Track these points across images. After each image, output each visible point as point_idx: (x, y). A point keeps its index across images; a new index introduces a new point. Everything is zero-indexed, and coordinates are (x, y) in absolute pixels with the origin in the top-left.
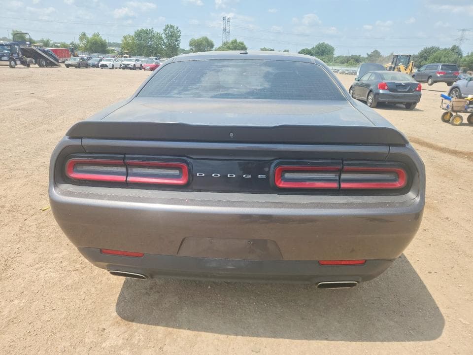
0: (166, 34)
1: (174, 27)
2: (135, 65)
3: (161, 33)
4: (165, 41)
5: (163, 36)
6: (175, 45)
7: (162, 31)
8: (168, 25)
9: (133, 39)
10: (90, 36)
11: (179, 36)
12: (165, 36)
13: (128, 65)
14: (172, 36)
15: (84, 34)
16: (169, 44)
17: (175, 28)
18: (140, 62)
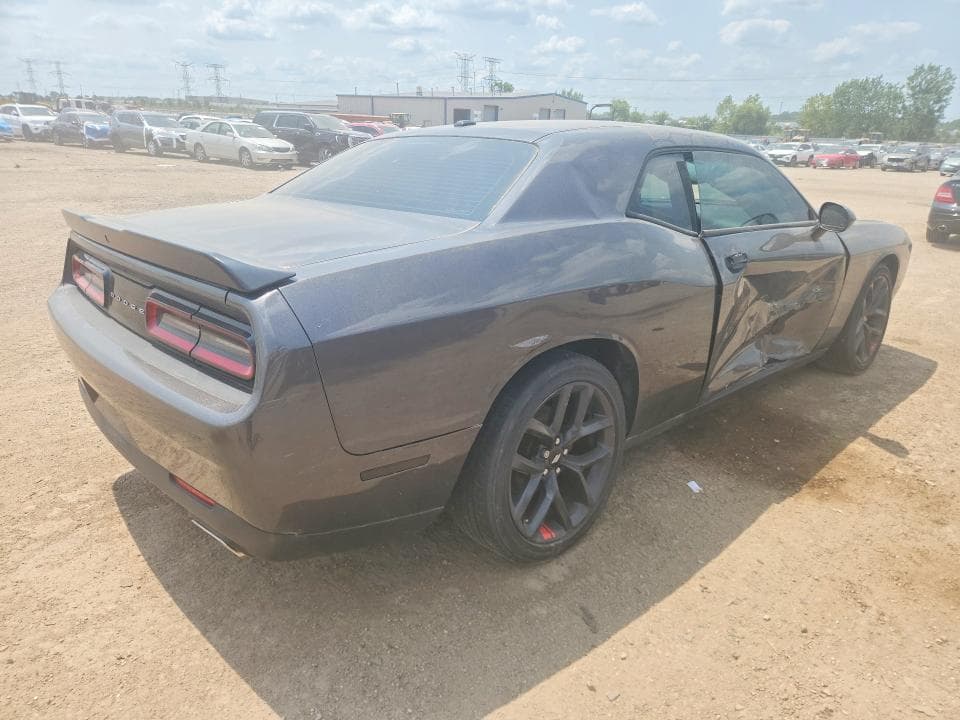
0: (912, 88)
1: (938, 69)
2: (795, 157)
3: (900, 86)
4: (907, 104)
5: (906, 91)
6: (931, 112)
7: (906, 81)
8: (922, 67)
9: (828, 104)
10: (738, 102)
11: (948, 91)
12: (910, 92)
13: (781, 156)
14: (927, 91)
15: (728, 100)
16: (917, 109)
17: (943, 69)
18: (812, 150)
